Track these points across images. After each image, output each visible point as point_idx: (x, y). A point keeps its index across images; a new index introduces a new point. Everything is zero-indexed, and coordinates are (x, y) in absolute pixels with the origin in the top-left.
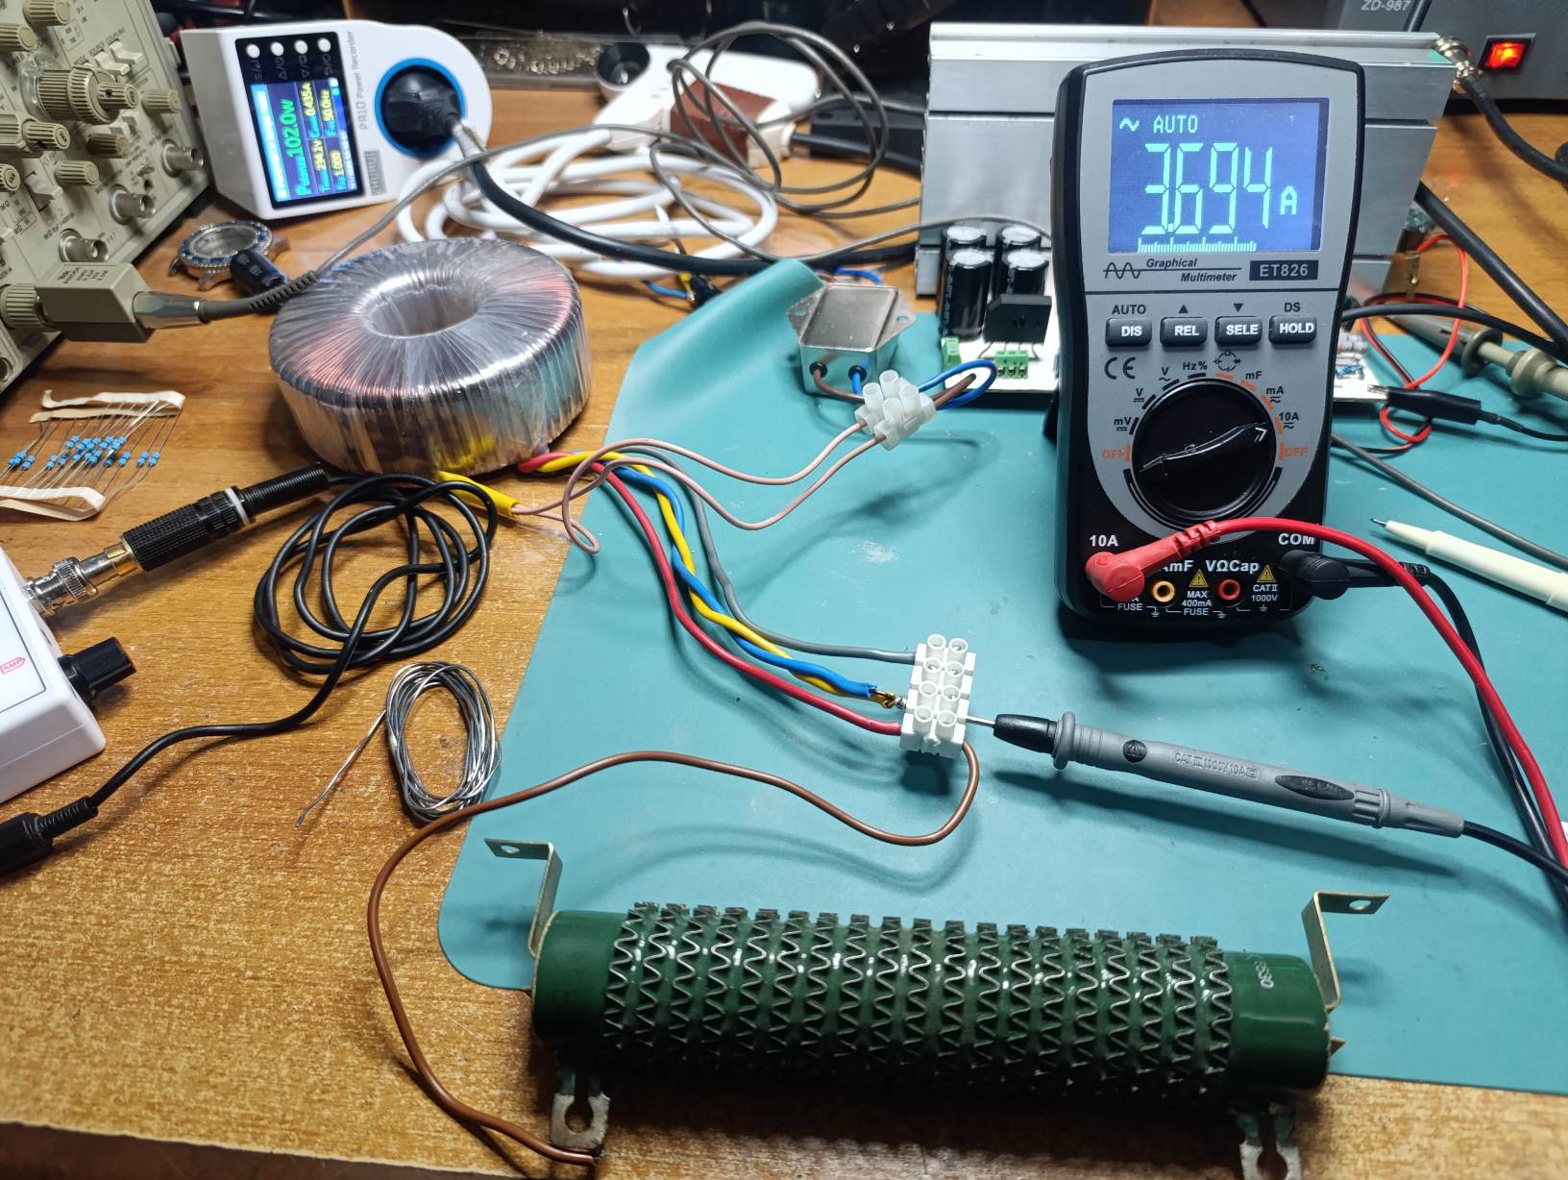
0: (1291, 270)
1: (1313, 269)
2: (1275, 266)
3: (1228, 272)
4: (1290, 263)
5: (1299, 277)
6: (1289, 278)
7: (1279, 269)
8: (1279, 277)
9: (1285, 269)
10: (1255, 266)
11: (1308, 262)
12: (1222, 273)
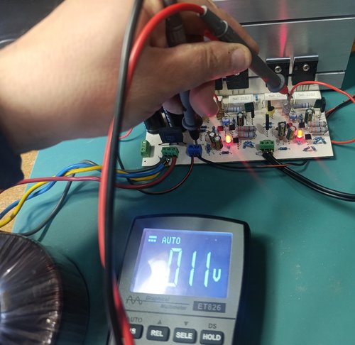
0: (213, 307)
1: (223, 308)
2: (205, 305)
3: (183, 306)
4: (212, 303)
5: (217, 311)
6: (212, 311)
7: (207, 306)
9: (210, 306)
10: (196, 304)
11: (220, 304)
12: (180, 305)
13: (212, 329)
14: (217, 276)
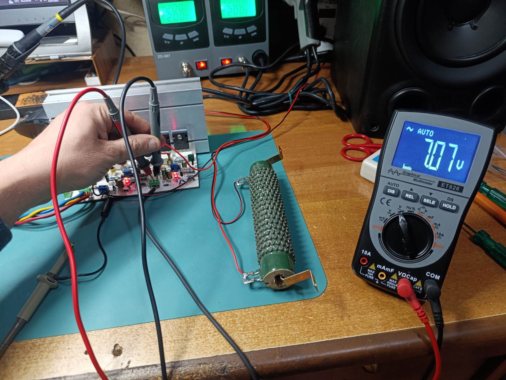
1: (461, 189)
2: (447, 185)
3: (430, 182)
4: (453, 185)
5: (455, 190)
6: (452, 190)
8: (448, 188)
10: (440, 183)
11: (459, 186)
13: (450, 201)
14: (460, 165)
